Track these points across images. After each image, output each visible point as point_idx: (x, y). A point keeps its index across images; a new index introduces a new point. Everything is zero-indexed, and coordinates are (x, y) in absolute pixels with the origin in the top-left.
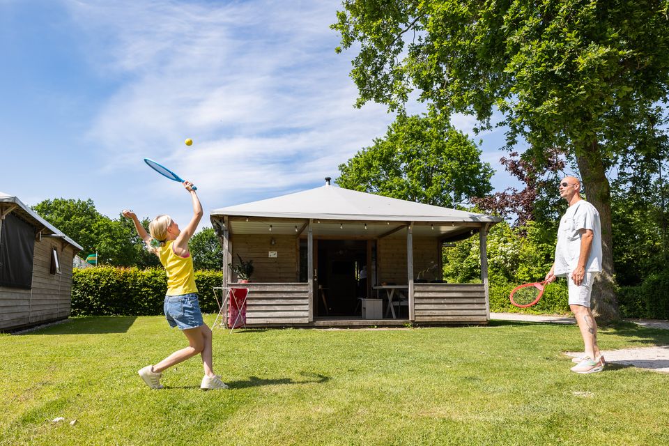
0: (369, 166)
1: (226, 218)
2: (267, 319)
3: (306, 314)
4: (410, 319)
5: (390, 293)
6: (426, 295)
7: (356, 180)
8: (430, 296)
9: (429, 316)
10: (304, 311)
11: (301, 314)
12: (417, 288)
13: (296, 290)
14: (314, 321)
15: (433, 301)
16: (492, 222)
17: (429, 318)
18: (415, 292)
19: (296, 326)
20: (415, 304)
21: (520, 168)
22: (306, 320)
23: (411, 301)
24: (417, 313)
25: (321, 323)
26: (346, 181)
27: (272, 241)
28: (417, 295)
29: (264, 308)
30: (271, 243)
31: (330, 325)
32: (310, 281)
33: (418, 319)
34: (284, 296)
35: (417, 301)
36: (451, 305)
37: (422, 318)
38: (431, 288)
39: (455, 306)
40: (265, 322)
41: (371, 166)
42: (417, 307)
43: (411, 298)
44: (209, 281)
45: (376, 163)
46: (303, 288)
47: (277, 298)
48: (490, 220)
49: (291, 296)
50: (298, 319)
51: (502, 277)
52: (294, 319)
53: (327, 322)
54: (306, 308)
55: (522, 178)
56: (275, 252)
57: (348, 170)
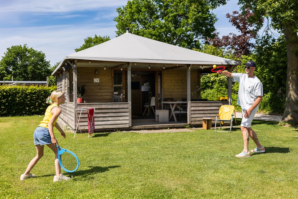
0: (139, 11)
1: (76, 61)
2: (103, 126)
3: (127, 122)
4: (188, 123)
5: (173, 107)
6: (198, 108)
7: (130, 20)
8: (200, 109)
9: (199, 121)
10: (126, 120)
11: (125, 122)
12: (192, 105)
13: (121, 107)
14: (132, 126)
15: (201, 112)
16: (235, 65)
17: (199, 122)
18: (191, 107)
19: (121, 129)
20: (191, 114)
21: (238, 21)
22: (127, 126)
23: (189, 112)
24: (193, 119)
25: (136, 127)
26: (122, 20)
27: (96, 71)
28: (193, 109)
29: (101, 119)
30: (95, 73)
31: (142, 128)
32: (130, 102)
33: (193, 123)
34: (114, 111)
35: (192, 112)
36: (211, 114)
37: (195, 122)
38: (200, 104)
39: (213, 114)
40: (102, 128)
41: (140, 11)
42: (193, 116)
43: (189, 110)
44: (39, 93)
45: (143, 9)
46: (125, 106)
47: (109, 113)
48: (235, 64)
49: (118, 111)
50: (123, 125)
51: (225, 89)
52: (120, 125)
53: (139, 127)
54: (128, 118)
55: (238, 27)
56: (98, 79)
57: (123, 13)
